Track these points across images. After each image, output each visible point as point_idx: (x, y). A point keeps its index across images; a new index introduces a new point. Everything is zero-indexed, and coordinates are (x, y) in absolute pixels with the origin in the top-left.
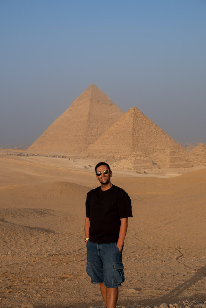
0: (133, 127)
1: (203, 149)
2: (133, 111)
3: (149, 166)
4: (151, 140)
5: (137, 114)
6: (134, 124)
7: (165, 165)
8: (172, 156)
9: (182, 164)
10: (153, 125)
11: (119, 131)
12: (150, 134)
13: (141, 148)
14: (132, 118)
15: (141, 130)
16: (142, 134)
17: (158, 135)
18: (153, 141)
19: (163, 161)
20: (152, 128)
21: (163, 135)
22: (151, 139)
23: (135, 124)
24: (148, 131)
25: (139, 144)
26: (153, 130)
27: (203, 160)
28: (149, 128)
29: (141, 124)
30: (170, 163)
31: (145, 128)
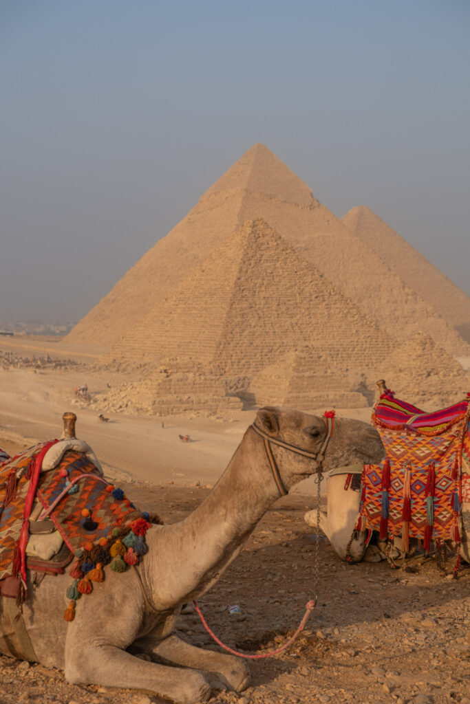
0: (239, 279)
1: (420, 352)
2: (248, 230)
3: (210, 403)
4: (294, 320)
5: (261, 240)
6: (244, 269)
7: (275, 399)
8: (303, 371)
9: (331, 397)
10: (310, 273)
11: (201, 291)
12: (291, 303)
13: (252, 343)
14: (240, 253)
15: (263, 288)
16: (263, 302)
17: (320, 306)
18: (301, 322)
19: (274, 388)
20: (304, 283)
21: (338, 305)
22: (292, 316)
23: (247, 272)
24: (290, 291)
25: (246, 333)
26: (307, 289)
27: (412, 385)
28: (293, 283)
29: (269, 271)
30: (289, 393)
31: (280, 281)
